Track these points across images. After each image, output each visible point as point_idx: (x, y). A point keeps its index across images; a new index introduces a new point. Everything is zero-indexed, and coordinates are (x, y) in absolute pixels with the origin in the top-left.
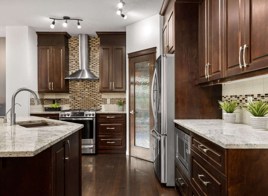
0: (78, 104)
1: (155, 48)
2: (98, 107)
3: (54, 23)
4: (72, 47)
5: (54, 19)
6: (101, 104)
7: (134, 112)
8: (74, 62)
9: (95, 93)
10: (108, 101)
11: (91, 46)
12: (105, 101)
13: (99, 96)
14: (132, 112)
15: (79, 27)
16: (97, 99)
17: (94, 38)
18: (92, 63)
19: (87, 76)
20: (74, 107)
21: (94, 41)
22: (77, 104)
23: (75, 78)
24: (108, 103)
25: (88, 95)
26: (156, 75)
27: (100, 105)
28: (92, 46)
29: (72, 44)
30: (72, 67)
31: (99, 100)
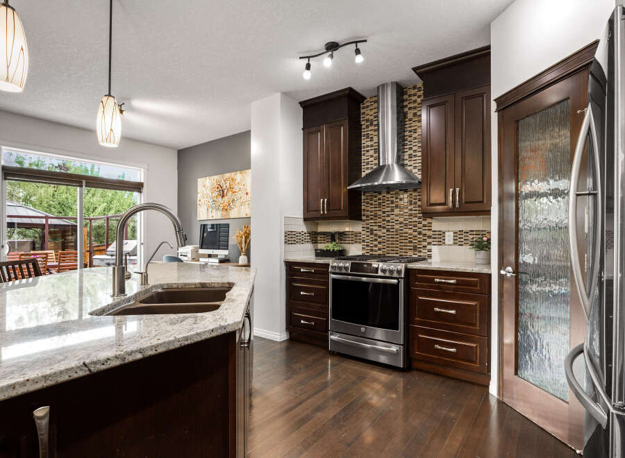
0: (380, 243)
2: (424, 253)
3: (308, 67)
4: (367, 121)
5: (309, 57)
6: (429, 243)
8: (372, 152)
9: (416, 219)
10: (449, 238)
11: (406, 109)
12: (440, 236)
13: (425, 226)
14: (509, 271)
15: (359, 59)
16: (420, 233)
17: (414, 88)
18: (411, 148)
19: (397, 177)
20: (372, 250)
21: (415, 95)
22: (377, 243)
23: (369, 184)
24: (447, 242)
25: (401, 223)
27: (429, 247)
28: (410, 109)
29: (367, 113)
30: (368, 163)
31: (425, 235)
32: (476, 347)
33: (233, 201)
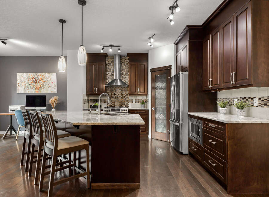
0: (113, 103)
1: (171, 66)
2: (127, 105)
3: (103, 49)
4: (109, 63)
5: (103, 46)
6: (128, 103)
7: (155, 108)
8: (110, 74)
9: (124, 96)
10: (134, 101)
11: (122, 63)
12: (131, 101)
13: (127, 98)
14: (153, 109)
15: (119, 51)
16: (126, 100)
17: (124, 57)
18: (123, 75)
19: (119, 84)
20: (110, 105)
21: (124, 59)
22: (112, 103)
23: (111, 85)
24: (133, 102)
25: (120, 97)
26: (174, 84)
27: (128, 104)
28: (123, 63)
29: (108, 61)
30: (109, 77)
31: (127, 100)
32: (145, 128)
33: (43, 85)
